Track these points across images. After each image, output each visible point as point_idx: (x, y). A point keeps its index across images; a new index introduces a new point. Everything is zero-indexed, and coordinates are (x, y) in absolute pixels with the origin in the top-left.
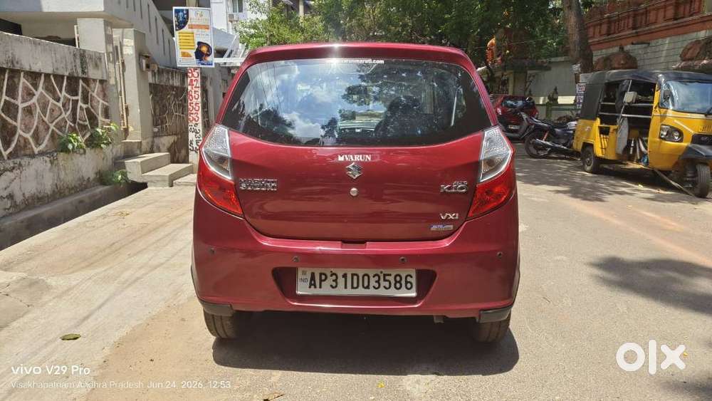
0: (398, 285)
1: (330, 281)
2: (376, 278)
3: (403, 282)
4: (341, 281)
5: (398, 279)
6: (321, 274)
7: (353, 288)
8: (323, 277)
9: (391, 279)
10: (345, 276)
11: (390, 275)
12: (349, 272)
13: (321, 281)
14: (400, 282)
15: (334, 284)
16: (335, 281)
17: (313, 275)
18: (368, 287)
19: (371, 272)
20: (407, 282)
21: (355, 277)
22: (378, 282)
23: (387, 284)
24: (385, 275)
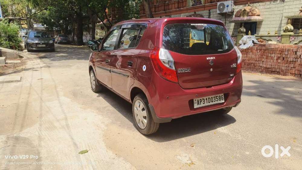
0: (220, 99)
1: (203, 102)
2: (214, 98)
3: (221, 98)
4: (206, 101)
5: (220, 97)
6: (200, 100)
7: (209, 103)
8: (201, 101)
9: (218, 97)
10: (206, 99)
11: (217, 96)
12: (207, 97)
13: (200, 102)
14: (220, 98)
15: (204, 102)
16: (204, 101)
17: (198, 100)
18: (213, 102)
19: (213, 96)
20: (222, 98)
21: (209, 99)
22: (215, 99)
23: (217, 100)
24: (216, 97)
